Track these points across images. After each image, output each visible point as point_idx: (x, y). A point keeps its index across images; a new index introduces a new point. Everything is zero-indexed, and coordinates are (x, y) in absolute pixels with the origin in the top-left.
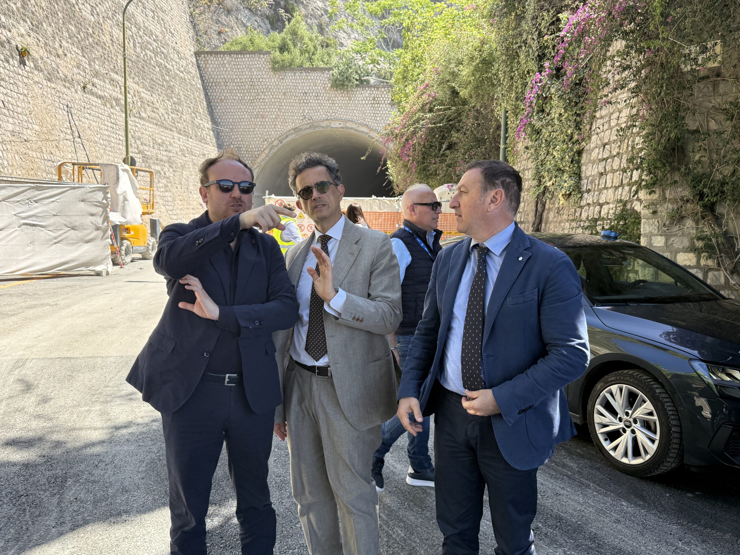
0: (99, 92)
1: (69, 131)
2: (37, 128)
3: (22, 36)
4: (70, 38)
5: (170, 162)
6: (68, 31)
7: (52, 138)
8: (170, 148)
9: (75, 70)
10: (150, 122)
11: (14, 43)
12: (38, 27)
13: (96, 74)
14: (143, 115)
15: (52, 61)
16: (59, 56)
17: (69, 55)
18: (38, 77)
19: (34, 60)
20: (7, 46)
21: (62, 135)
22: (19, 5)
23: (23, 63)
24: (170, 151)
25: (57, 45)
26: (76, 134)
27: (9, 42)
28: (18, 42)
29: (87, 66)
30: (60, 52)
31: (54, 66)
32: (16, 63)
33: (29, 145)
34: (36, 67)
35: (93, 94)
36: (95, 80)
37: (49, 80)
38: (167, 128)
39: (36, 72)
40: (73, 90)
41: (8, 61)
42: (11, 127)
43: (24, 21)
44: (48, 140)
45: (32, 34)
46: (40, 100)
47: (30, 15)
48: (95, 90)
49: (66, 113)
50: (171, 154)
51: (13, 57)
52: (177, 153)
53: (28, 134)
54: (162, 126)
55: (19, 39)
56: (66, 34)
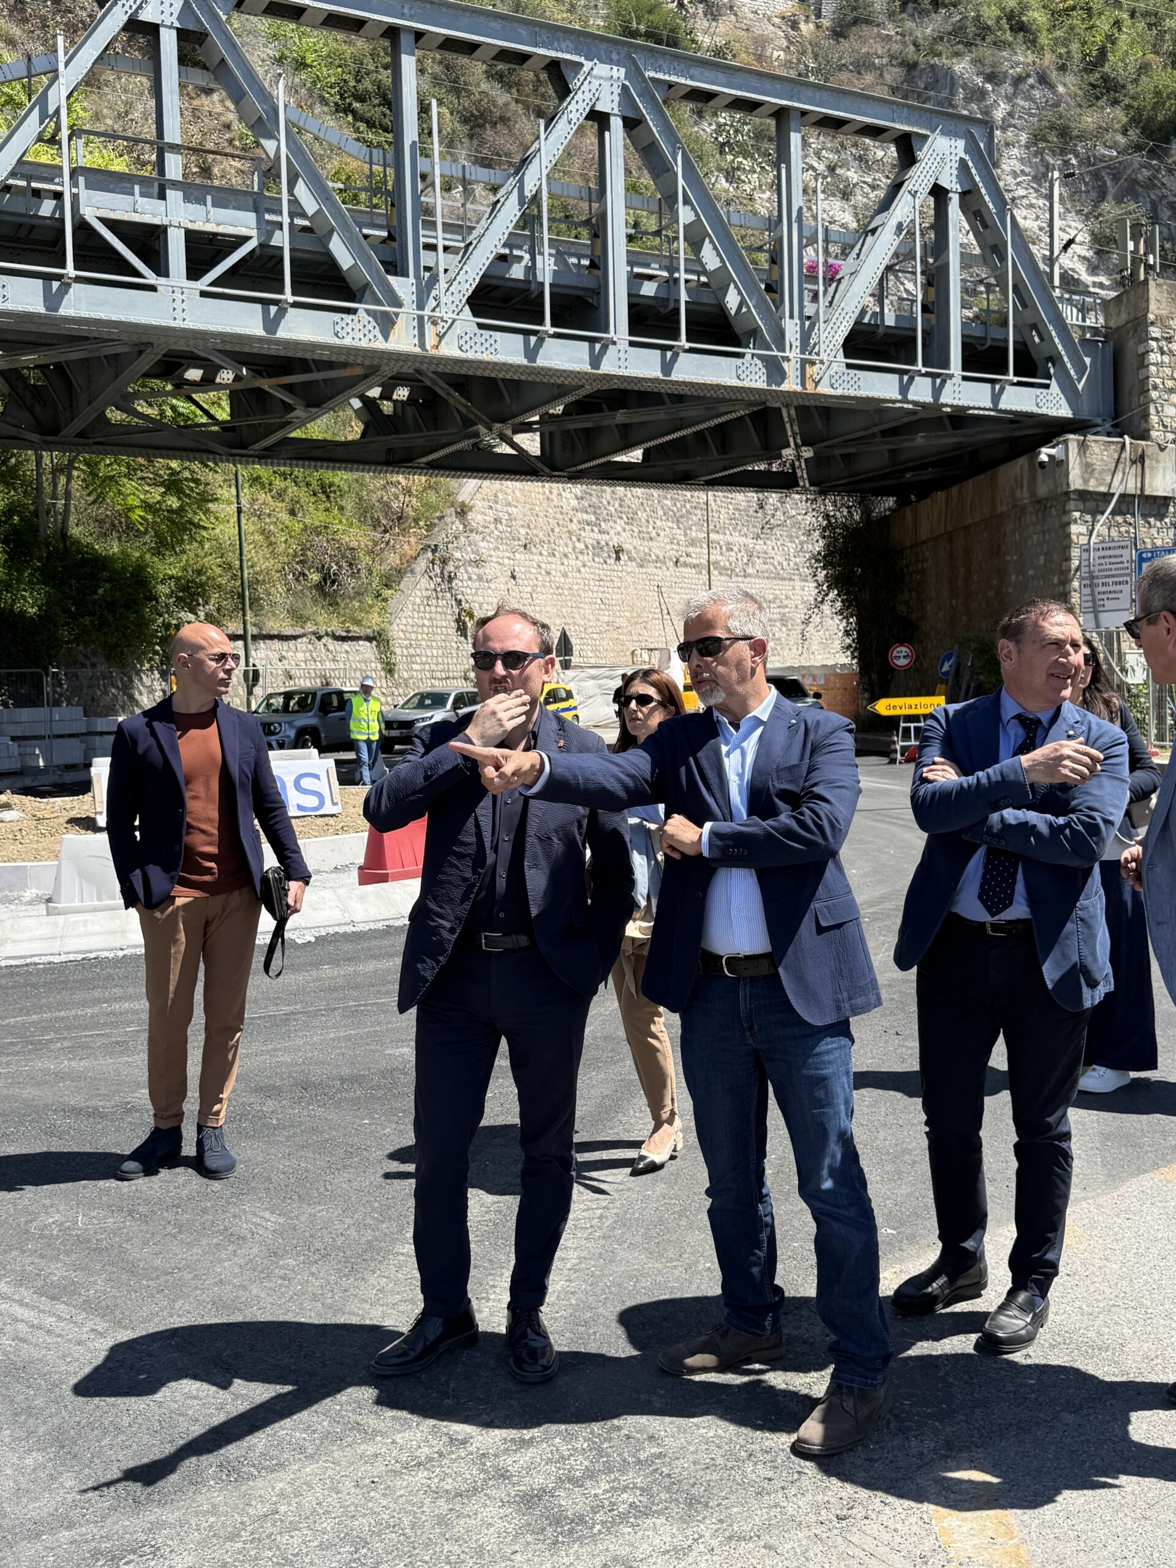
0: (695, 561)
1: (657, 611)
2: (627, 614)
3: (619, 533)
4: (665, 514)
5: (784, 620)
6: (663, 508)
7: (641, 620)
8: (786, 602)
9: (668, 547)
10: (759, 577)
11: (611, 544)
12: (632, 519)
13: (693, 543)
14: (750, 571)
15: (643, 546)
16: (651, 539)
17: (662, 533)
18: (632, 566)
19: (629, 552)
20: (606, 549)
21: (651, 616)
22: (617, 505)
23: (618, 558)
24: (786, 607)
25: (651, 527)
26: (665, 611)
27: (607, 544)
28: (615, 541)
29: (682, 538)
30: (654, 534)
31: (647, 550)
32: (612, 561)
33: (620, 631)
34: (630, 559)
35: (685, 565)
36: (691, 549)
37: (641, 566)
38: (783, 579)
39: (629, 563)
40: (664, 568)
41: (605, 562)
42: (606, 619)
43: (621, 518)
44: (637, 623)
45: (627, 527)
46: (631, 589)
47: (626, 510)
48: (689, 560)
49: (656, 594)
50: (787, 610)
51: (609, 557)
52: (796, 607)
53: (621, 622)
54: (779, 577)
55: (615, 538)
56: (661, 513)
